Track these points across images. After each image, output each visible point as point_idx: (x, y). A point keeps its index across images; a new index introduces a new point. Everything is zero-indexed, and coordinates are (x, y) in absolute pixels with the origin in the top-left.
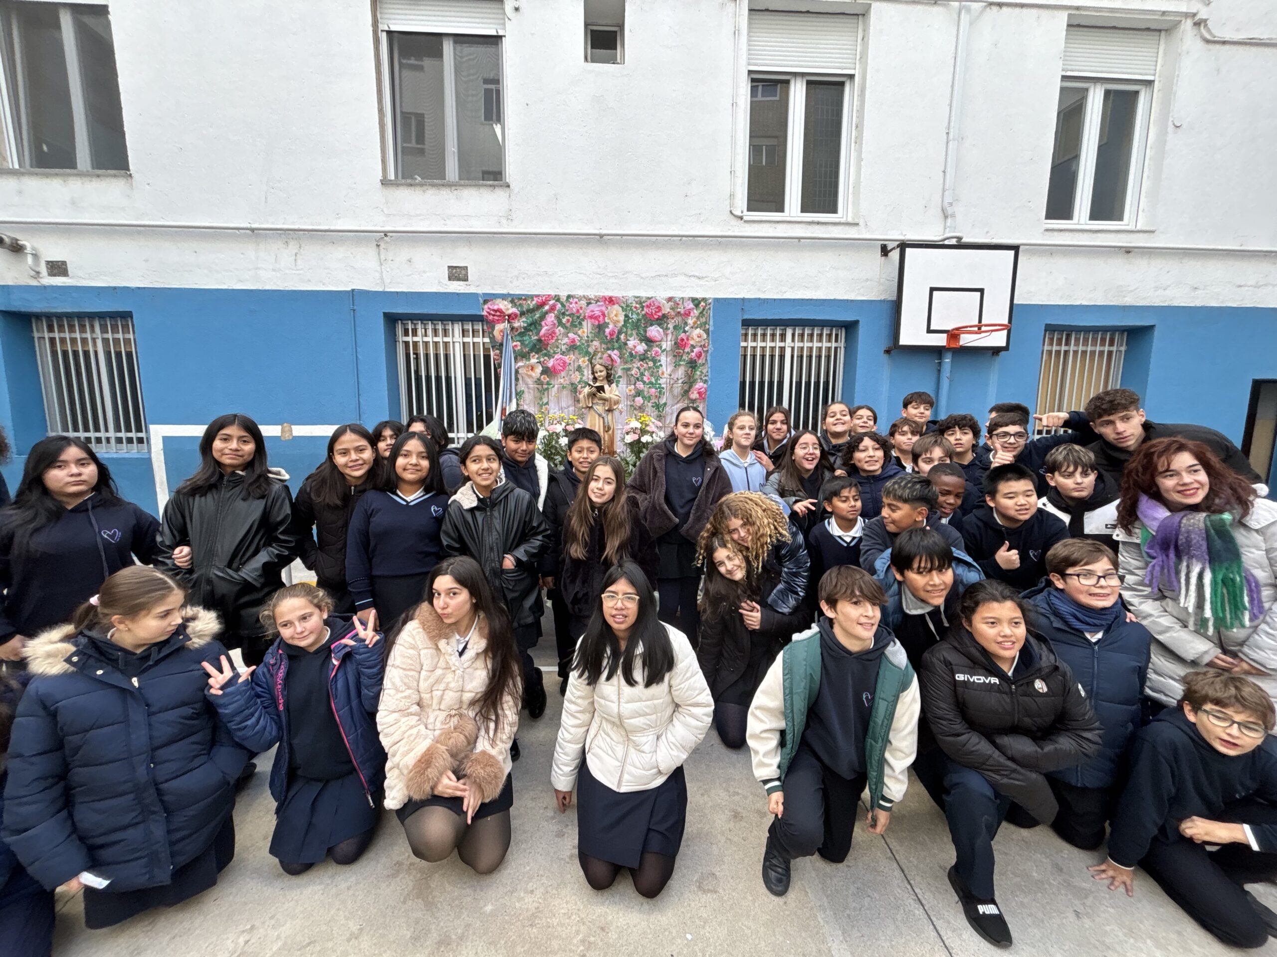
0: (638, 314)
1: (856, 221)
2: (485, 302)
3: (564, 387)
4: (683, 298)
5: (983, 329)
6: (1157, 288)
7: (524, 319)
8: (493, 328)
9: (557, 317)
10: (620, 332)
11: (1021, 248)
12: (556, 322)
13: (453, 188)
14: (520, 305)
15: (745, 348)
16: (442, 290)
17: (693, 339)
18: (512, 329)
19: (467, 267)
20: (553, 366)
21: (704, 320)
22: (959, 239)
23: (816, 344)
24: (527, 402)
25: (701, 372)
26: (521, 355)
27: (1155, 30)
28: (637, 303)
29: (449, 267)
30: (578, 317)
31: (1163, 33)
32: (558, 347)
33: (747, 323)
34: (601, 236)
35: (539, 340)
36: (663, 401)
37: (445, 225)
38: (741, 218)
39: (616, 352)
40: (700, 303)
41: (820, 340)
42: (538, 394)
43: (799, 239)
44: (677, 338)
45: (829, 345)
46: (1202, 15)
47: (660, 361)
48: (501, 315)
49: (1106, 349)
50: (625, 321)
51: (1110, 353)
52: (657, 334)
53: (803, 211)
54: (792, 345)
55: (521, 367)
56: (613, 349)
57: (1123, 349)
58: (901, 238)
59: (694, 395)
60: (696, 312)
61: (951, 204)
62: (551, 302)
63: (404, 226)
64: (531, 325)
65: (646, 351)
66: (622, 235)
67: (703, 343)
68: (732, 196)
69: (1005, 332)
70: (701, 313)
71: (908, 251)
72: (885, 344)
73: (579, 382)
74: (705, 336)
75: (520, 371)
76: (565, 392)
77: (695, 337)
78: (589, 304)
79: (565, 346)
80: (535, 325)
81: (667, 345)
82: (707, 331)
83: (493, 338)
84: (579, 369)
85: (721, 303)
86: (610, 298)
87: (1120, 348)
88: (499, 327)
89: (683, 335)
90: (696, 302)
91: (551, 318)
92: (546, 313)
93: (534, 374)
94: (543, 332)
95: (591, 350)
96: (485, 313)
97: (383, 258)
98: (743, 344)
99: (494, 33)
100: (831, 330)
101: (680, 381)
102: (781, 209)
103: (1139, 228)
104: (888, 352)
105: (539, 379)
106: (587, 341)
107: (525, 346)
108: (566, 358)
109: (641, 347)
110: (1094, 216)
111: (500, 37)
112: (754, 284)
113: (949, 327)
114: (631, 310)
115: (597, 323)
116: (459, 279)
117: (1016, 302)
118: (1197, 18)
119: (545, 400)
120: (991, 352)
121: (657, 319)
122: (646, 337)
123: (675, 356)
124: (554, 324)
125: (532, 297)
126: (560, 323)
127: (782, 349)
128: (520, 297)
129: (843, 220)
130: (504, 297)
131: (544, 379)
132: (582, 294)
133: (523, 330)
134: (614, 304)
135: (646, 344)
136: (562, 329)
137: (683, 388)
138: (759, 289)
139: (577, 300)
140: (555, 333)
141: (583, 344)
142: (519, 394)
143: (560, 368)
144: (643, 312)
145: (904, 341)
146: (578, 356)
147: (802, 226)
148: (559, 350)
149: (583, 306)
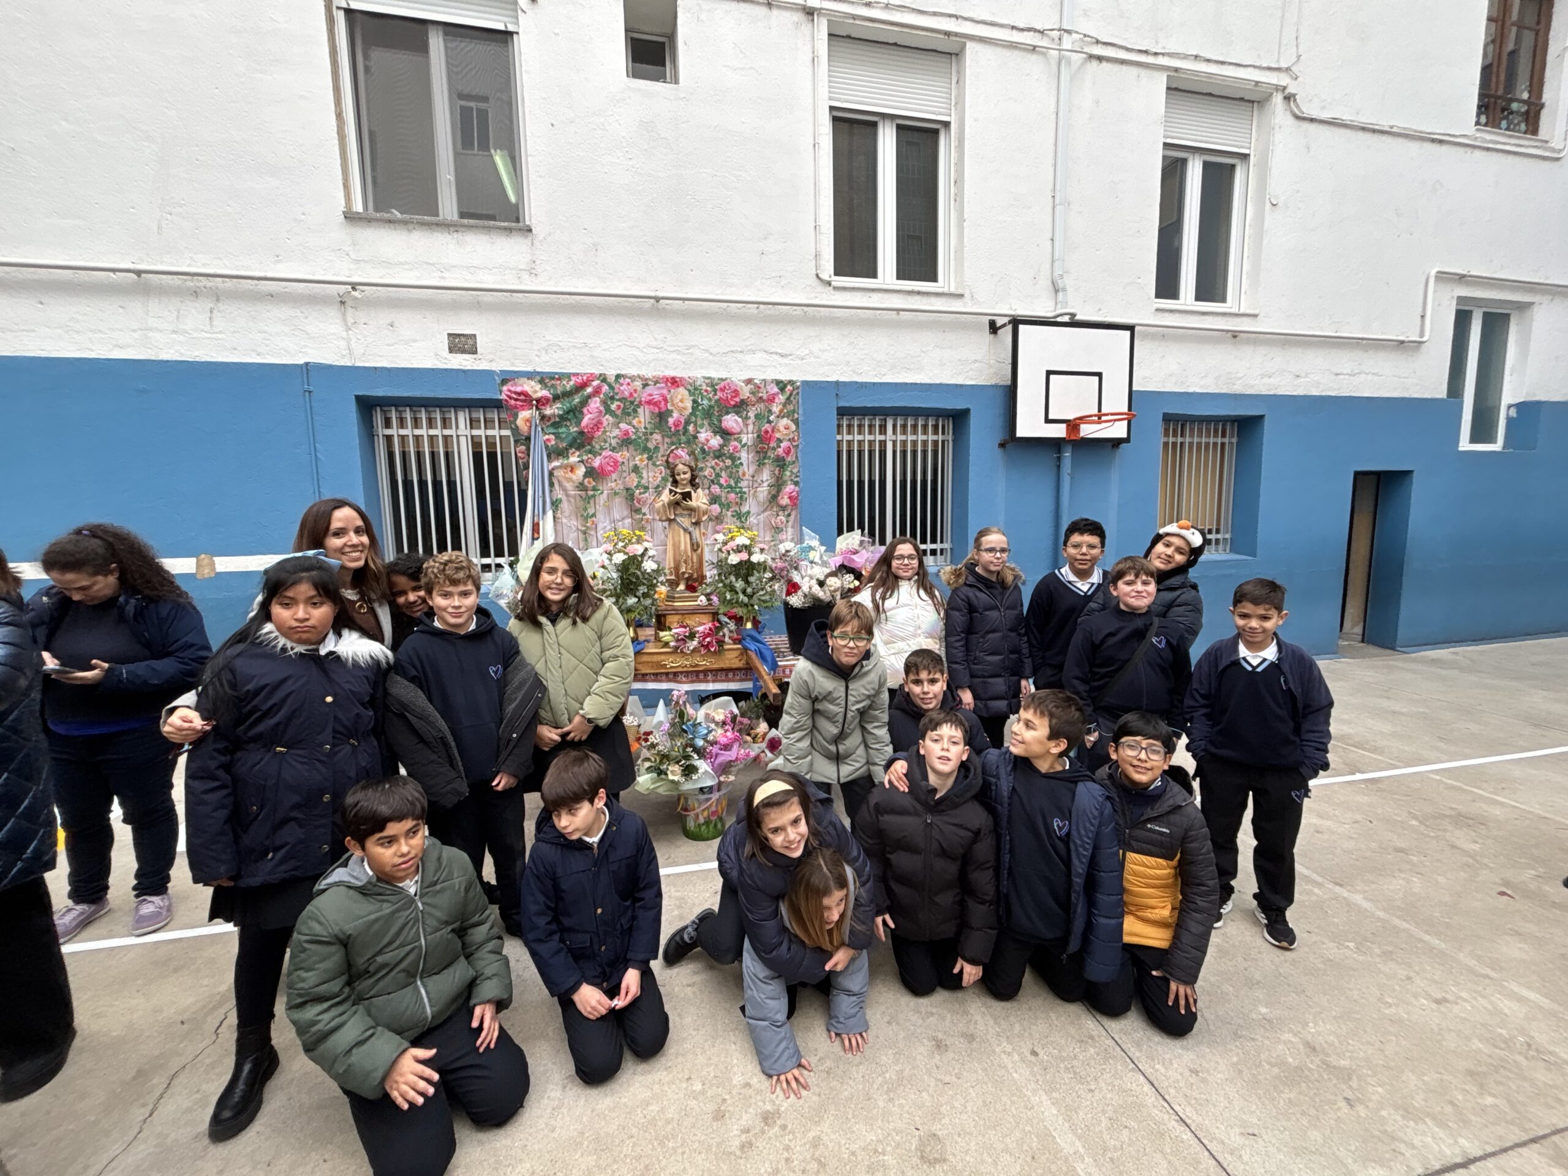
0: (710, 399)
1: (960, 291)
2: (504, 382)
3: (616, 494)
4: (764, 380)
5: (1103, 418)
6: (1263, 376)
7: (559, 405)
8: (516, 416)
9: (604, 403)
10: (687, 423)
11: (1137, 329)
12: (602, 408)
13: (452, 229)
14: (553, 386)
15: (839, 442)
16: (439, 365)
17: (779, 431)
18: (543, 418)
19: (474, 335)
20: (601, 466)
21: (792, 407)
22: (1073, 315)
23: (921, 437)
24: (567, 514)
25: (791, 472)
26: (555, 453)
27: (1249, 101)
28: (707, 385)
29: (449, 335)
30: (632, 403)
31: (1255, 105)
32: (605, 441)
33: (842, 412)
34: (657, 299)
35: (581, 433)
36: (745, 509)
37: (443, 278)
38: (829, 283)
39: (683, 447)
40: (785, 386)
41: (925, 432)
42: (581, 504)
43: (898, 311)
44: (759, 430)
45: (935, 437)
46: (1291, 90)
47: (739, 458)
48: (526, 399)
49: (1219, 440)
50: (693, 408)
51: (1223, 444)
52: (734, 425)
53: (898, 278)
54: (894, 438)
55: (557, 467)
56: (680, 444)
57: (1234, 440)
58: (1013, 313)
59: (785, 501)
60: (782, 398)
61: (1061, 276)
62: (596, 383)
63: (381, 278)
64: (568, 412)
65: (722, 446)
66: (684, 300)
67: (791, 436)
68: (817, 256)
69: (1125, 423)
70: (788, 399)
71: (1021, 327)
72: (999, 436)
73: (637, 487)
74: (793, 427)
75: (556, 473)
76: (618, 500)
77: (782, 429)
78: (645, 386)
79: (616, 440)
80: (575, 413)
81: (748, 438)
82: (796, 422)
83: (516, 431)
84: (636, 469)
85: (812, 387)
86: (673, 378)
87: (1230, 440)
88: (524, 414)
89: (767, 426)
90: (781, 385)
91: (595, 404)
92: (589, 397)
93: (574, 477)
94: (586, 421)
95: (651, 445)
96: (504, 397)
97: (350, 320)
98: (839, 437)
99: (501, 27)
100: (937, 421)
101: (766, 484)
102: (873, 274)
103: (1242, 311)
104: (1002, 445)
105: (582, 484)
106: (645, 434)
107: (562, 440)
108: (618, 456)
109: (716, 442)
110: (1200, 296)
111: (511, 34)
112: (848, 364)
113: (1071, 417)
114: (701, 394)
115: (657, 410)
116: (464, 352)
117: (1135, 388)
118: (1287, 92)
119: (591, 511)
120: (1110, 444)
121: (734, 406)
122: (720, 428)
123: (757, 452)
124: (601, 412)
125: (569, 376)
126: (608, 410)
127: (883, 444)
128: (552, 376)
129: (946, 290)
130: (530, 375)
131: (589, 482)
132: (636, 374)
133: (557, 419)
134: (678, 386)
135: (722, 437)
136: (610, 418)
137: (769, 493)
138: (854, 371)
139: (628, 380)
140: (601, 423)
141: (640, 438)
142: (556, 504)
143: (610, 468)
144: (717, 397)
145: (1021, 432)
146: (634, 453)
147: (901, 296)
148: (607, 445)
149: (639, 389)
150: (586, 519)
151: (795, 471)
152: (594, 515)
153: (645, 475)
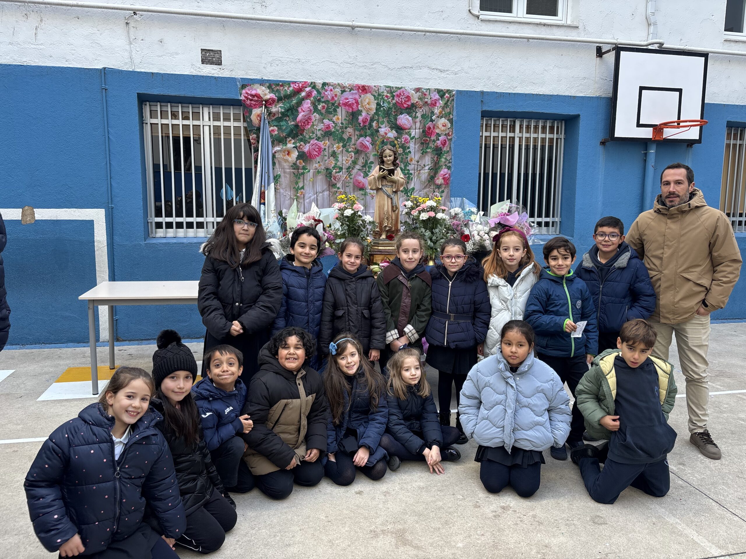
0: (389, 103)
1: (575, 24)
2: (243, 87)
3: (319, 172)
4: (429, 89)
5: (681, 124)
7: (281, 105)
8: (250, 112)
9: (313, 104)
10: (372, 120)
11: (710, 55)
12: (312, 108)
14: (277, 90)
15: (480, 138)
16: (195, 73)
17: (438, 127)
18: (270, 114)
19: (220, 51)
20: (309, 151)
21: (449, 111)
22: (661, 44)
23: (541, 136)
24: (284, 186)
25: (446, 159)
26: (278, 140)
28: (388, 92)
29: (202, 50)
30: (333, 104)
32: (313, 133)
33: (486, 114)
34: (353, 27)
35: (297, 126)
36: (411, 186)
37: (199, 7)
38: (478, 17)
39: (368, 138)
40: (444, 94)
41: (544, 132)
42: (294, 179)
43: (528, 39)
44: (424, 126)
45: (551, 136)
47: (409, 148)
48: (258, 100)
50: (377, 109)
52: (406, 122)
53: (528, 13)
54: (520, 135)
55: (278, 151)
56: (366, 136)
58: (615, 41)
59: (439, 181)
60: (441, 103)
61: (653, 14)
62: (308, 89)
64: (288, 110)
65: (396, 139)
66: (371, 28)
67: (447, 133)
69: (699, 127)
70: (446, 104)
71: (622, 53)
72: (601, 136)
73: (334, 168)
74: (449, 125)
75: (277, 155)
76: (320, 177)
77: (440, 126)
78: (343, 92)
79: (321, 132)
80: (292, 111)
81: (415, 132)
82: (451, 121)
83: (250, 123)
84: (334, 154)
85: (464, 95)
86: (363, 86)
88: (256, 112)
89: (430, 124)
90: (441, 93)
91: (307, 104)
92: (303, 99)
93: (290, 159)
94: (300, 116)
95: (345, 137)
96: (242, 98)
97: (132, 36)
100: (553, 123)
101: (427, 168)
102: (510, 10)
104: (603, 143)
105: (295, 164)
106: (342, 128)
107: (283, 131)
108: (321, 144)
109: (392, 134)
112: (489, 78)
113: (658, 123)
114: (382, 98)
115: (351, 111)
116: (212, 63)
119: (301, 185)
120: (686, 144)
121: (407, 108)
122: (396, 124)
123: (422, 143)
124: (311, 111)
125: (289, 83)
126: (316, 109)
127: (512, 139)
128: (277, 84)
129: (563, 23)
130: (262, 82)
131: (301, 163)
132: (336, 82)
133: (280, 115)
134: (366, 93)
135: (397, 132)
136: (317, 115)
137: (429, 174)
138: (493, 84)
139: (332, 88)
140: (311, 119)
141: (338, 131)
142: (276, 179)
143: (315, 153)
144: (394, 101)
145: (618, 134)
146: (333, 142)
147: (531, 27)
148: (315, 135)
149: (338, 94)
150: (297, 190)
151: (448, 158)
152: (303, 188)
153: (340, 159)
